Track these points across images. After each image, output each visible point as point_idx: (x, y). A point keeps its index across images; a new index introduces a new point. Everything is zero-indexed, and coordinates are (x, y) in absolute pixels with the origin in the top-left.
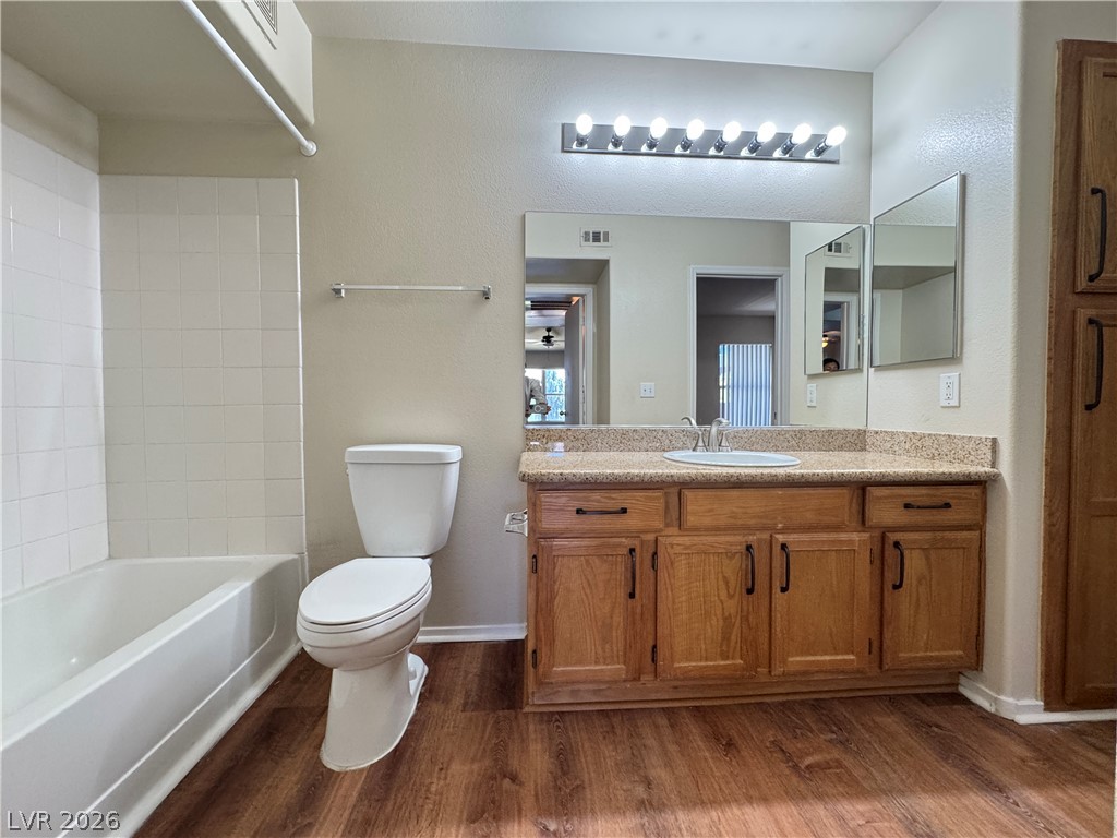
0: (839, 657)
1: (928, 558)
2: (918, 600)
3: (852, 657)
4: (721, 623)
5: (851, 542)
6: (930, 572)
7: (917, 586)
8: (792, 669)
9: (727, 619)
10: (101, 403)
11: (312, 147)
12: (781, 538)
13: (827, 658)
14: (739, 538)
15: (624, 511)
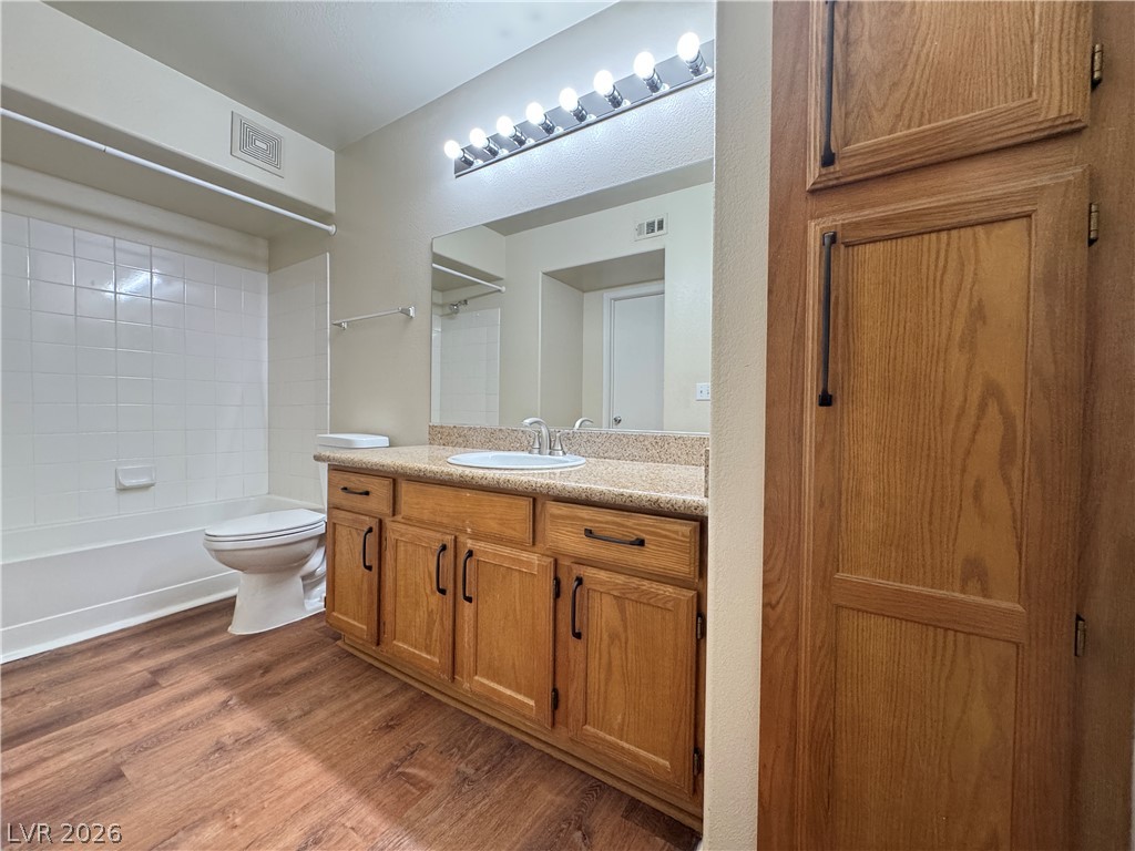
0: (520, 697)
1: (622, 611)
2: (610, 663)
3: (532, 703)
4: (426, 615)
5: (529, 564)
6: (626, 630)
7: (609, 646)
8: (478, 689)
9: (430, 613)
10: (267, 404)
11: (332, 229)
12: (470, 544)
13: (508, 692)
14: (438, 536)
15: (367, 493)
